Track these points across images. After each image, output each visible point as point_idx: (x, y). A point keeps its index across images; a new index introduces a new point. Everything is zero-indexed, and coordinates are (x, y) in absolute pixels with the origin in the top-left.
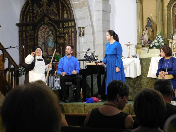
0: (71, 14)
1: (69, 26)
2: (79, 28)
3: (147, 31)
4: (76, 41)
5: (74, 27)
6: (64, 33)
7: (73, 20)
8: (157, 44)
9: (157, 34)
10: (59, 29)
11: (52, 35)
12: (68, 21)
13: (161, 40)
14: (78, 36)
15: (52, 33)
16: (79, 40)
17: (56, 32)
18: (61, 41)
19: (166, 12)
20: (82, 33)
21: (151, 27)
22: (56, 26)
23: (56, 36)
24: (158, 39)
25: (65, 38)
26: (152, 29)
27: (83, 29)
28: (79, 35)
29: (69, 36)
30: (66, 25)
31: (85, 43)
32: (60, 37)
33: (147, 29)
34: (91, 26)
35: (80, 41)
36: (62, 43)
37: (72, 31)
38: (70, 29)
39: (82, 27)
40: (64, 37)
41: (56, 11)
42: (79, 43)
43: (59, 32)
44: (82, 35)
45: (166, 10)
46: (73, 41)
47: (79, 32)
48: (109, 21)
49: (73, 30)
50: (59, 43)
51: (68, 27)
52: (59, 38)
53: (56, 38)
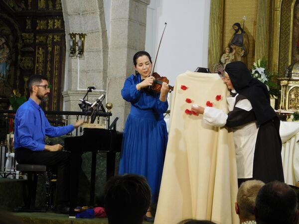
1: (49, 28)
2: (73, 35)
3: (231, 55)
4: (63, 65)
5: (61, 31)
6: (34, 45)
7: (59, 15)
9: (255, 64)
10: (23, 34)
11: (5, 46)
12: (46, 16)
13: (264, 78)
14: (67, 53)
15: (7, 43)
16: (70, 64)
17: (16, 40)
18: (27, 63)
19: (278, 13)
20: (77, 48)
21: (241, 45)
22: (17, 27)
23: (14, 51)
24: (257, 75)
25: (37, 56)
26: (243, 51)
27: (80, 38)
28: (71, 53)
29: (46, 53)
30: (41, 25)
31: (83, 71)
32: (24, 54)
33: (231, 51)
34: (101, 34)
35: (73, 67)
36: (28, 67)
37: (55, 40)
38: (51, 37)
39: (79, 34)
40: (33, 54)
42: (70, 71)
43: (23, 40)
44: (77, 52)
45: (280, 9)
46: (56, 65)
47: (71, 44)
48: (143, 25)
49: (57, 38)
50: (20, 68)
51: (46, 32)
52: (22, 56)
53: (14, 55)
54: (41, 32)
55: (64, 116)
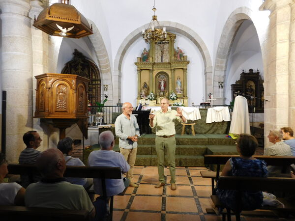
0: (98, 76)
2: (104, 85)
3: (144, 90)
5: (100, 84)
6: (92, 88)
7: (100, 80)
8: (151, 98)
12: (95, 80)
13: (153, 96)
18: (90, 93)
19: (154, 80)
21: (146, 87)
24: (151, 95)
26: (147, 89)
29: (96, 90)
30: (94, 83)
34: (111, 85)
38: (97, 86)
39: (106, 85)
40: (92, 90)
41: (87, 74)
46: (99, 93)
47: (104, 88)
49: (99, 86)
51: (95, 84)
54: (94, 85)
55: (105, 108)
